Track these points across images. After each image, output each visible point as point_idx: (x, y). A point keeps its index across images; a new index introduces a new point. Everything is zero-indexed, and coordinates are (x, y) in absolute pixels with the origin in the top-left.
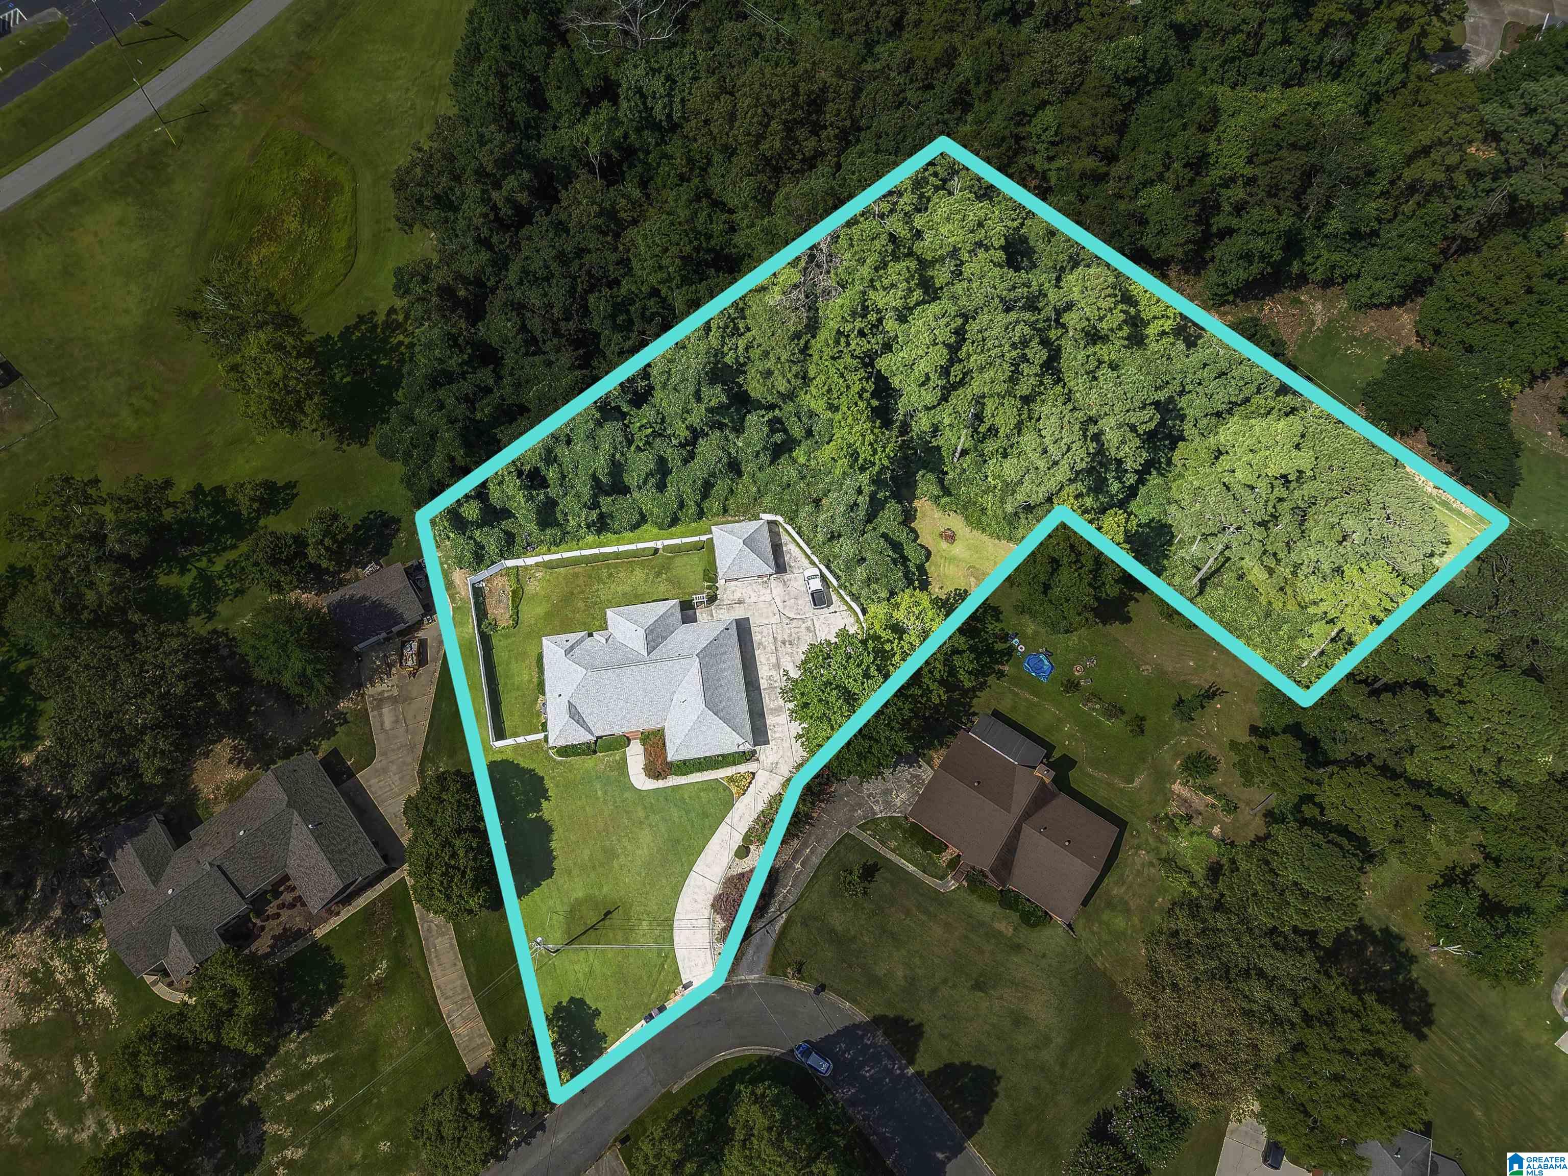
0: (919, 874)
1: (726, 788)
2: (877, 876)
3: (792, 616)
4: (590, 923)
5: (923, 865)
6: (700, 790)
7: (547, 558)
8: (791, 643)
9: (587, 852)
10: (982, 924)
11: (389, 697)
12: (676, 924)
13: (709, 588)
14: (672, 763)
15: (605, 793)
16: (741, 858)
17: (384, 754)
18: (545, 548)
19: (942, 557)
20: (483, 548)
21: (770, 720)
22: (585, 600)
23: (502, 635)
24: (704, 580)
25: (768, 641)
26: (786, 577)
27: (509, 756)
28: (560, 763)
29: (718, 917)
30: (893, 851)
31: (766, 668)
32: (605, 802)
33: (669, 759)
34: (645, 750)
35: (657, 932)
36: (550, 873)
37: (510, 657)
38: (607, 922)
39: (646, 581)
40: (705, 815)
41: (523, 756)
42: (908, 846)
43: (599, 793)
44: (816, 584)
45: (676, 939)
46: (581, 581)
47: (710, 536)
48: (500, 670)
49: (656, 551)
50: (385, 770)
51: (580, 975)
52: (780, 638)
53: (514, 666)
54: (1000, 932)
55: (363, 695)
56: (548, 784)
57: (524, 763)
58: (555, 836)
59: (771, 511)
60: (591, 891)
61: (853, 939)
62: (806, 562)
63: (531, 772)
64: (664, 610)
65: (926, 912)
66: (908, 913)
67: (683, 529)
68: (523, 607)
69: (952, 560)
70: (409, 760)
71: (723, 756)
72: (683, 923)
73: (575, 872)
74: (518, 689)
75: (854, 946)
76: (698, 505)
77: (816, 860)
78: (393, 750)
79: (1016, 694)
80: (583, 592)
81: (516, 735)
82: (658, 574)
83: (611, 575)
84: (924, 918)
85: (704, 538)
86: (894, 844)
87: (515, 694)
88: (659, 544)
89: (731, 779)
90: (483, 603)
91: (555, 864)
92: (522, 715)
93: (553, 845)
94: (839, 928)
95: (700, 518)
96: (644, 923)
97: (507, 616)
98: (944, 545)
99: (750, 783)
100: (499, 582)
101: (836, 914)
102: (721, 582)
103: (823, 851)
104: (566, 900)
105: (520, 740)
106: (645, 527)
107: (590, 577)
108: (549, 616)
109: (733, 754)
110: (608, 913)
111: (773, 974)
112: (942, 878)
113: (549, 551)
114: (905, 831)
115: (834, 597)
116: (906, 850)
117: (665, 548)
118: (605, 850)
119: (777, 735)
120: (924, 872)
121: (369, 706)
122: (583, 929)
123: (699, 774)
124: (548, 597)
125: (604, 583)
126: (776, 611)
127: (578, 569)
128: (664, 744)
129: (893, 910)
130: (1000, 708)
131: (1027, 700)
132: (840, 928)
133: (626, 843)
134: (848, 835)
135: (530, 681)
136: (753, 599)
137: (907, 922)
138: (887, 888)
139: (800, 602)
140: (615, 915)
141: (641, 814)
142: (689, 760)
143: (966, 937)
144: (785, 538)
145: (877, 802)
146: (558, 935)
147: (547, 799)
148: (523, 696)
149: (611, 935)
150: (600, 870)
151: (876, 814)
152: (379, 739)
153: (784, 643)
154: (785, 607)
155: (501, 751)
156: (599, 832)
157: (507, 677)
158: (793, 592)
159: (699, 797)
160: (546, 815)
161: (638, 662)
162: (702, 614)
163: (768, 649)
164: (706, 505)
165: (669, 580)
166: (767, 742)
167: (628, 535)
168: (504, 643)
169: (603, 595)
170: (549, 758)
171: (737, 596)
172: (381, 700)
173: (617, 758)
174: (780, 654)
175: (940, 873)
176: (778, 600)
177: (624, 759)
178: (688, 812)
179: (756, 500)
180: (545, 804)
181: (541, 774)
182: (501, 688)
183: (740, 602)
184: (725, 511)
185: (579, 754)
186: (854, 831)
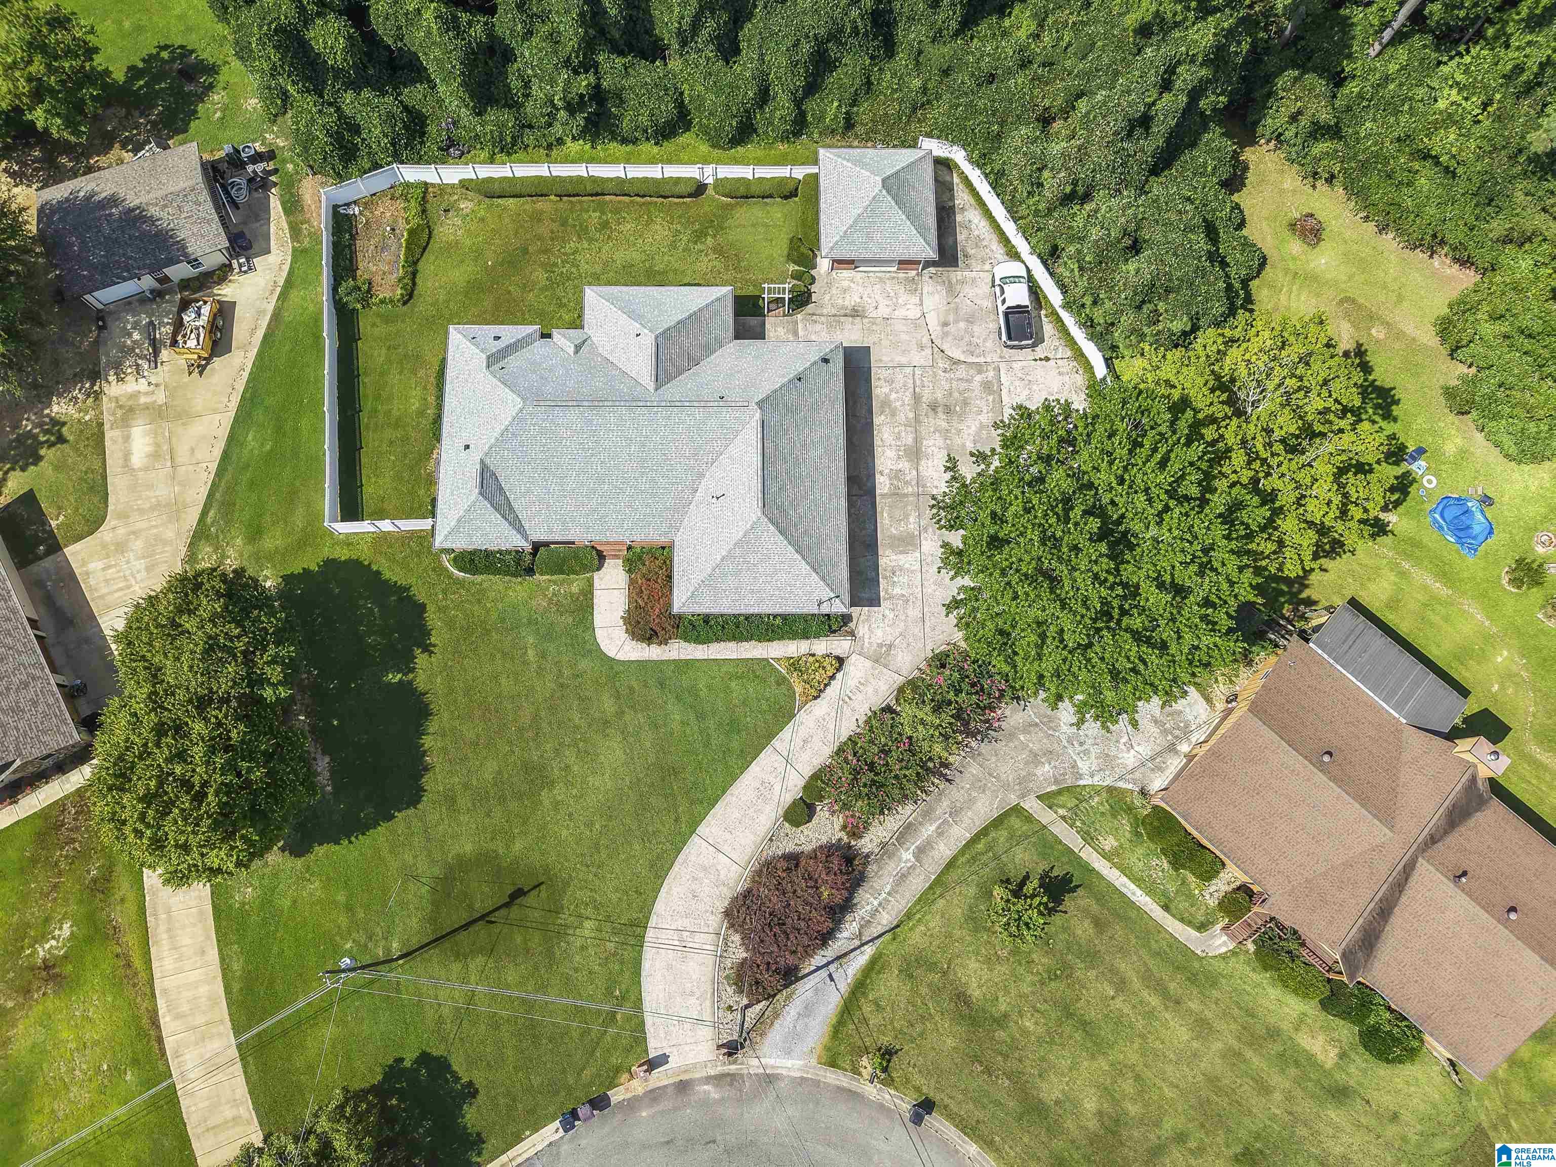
0: (1157, 912)
1: (782, 681)
2: (1068, 902)
3: (957, 354)
4: (481, 905)
5: (1164, 893)
6: (732, 677)
7: (485, 172)
8: (948, 410)
9: (492, 767)
10: (1274, 1033)
11: (147, 407)
12: (650, 934)
13: (797, 276)
14: (680, 617)
15: (543, 655)
16: (796, 823)
17: (123, 516)
18: (484, 155)
19: (1286, 271)
20: (356, 130)
21: (887, 559)
22: (549, 267)
23: (378, 315)
24: (790, 258)
25: (901, 400)
26: (955, 275)
27: (364, 554)
28: (460, 583)
29: (737, 938)
30: (1105, 855)
31: (891, 453)
32: (540, 671)
33: (676, 609)
34: (632, 582)
35: (611, 946)
36: (413, 796)
37: (389, 361)
38: (515, 912)
39: (673, 246)
40: (733, 726)
41: (392, 559)
42: (1140, 851)
43: (531, 653)
44: (1018, 295)
45: (646, 965)
46: (544, 230)
47: (813, 170)
48: (367, 384)
49: (700, 189)
50: (121, 547)
51: (446, 1011)
52: (926, 397)
53: (394, 378)
54: (1310, 1058)
55: (97, 396)
56: (433, 618)
57: (392, 574)
58: (433, 726)
59: (942, 133)
60: (492, 846)
61: (1001, 1021)
62: (998, 251)
63: (402, 593)
64: (702, 303)
65: (1160, 989)
66: (1121, 985)
67: (760, 153)
68: (427, 266)
69: (1311, 280)
70: (170, 534)
71: (785, 617)
72: (664, 936)
73: (463, 802)
74: (396, 426)
75: (1001, 1034)
76: (798, 103)
77: (944, 851)
78: (141, 511)
79: (1403, 574)
80: (546, 251)
81: (380, 514)
82: (699, 236)
83: (605, 225)
84: (1154, 1001)
85: (799, 172)
86: (1109, 843)
87: (389, 433)
88: (708, 174)
89: (795, 664)
90: (351, 247)
91: (427, 781)
92: (398, 478)
93: (428, 742)
94: (975, 993)
95: (797, 134)
96: (588, 924)
97: (393, 278)
98: (1295, 246)
99: (832, 677)
100: (387, 211)
101: (973, 965)
102: (823, 264)
103: (960, 833)
104: (437, 856)
105: (386, 525)
106: (686, 138)
107: (564, 223)
108: (474, 288)
109: (806, 618)
110: (518, 894)
111: (833, 1063)
112: (1202, 927)
113: (492, 160)
114: (1138, 822)
115: (1048, 329)
116: (1136, 858)
117: (720, 183)
118: (527, 768)
119: (897, 591)
120: (1166, 908)
121: (107, 418)
122: (465, 917)
123: (732, 645)
124: (478, 254)
125: (591, 240)
126: (926, 340)
127: (542, 204)
128: (670, 577)
129: (1092, 974)
130: (1365, 599)
131: (1425, 588)
132: (977, 993)
133: (570, 756)
134: (1016, 810)
135: (421, 413)
136: (883, 311)
137: (1118, 1003)
138: (1083, 929)
139: (976, 329)
140: (530, 899)
141: (608, 705)
142: (716, 617)
143: (1239, 1054)
144: (962, 197)
145: (1086, 752)
146: (414, 922)
147: (427, 649)
148: (405, 439)
149: (519, 939)
150: (513, 805)
151: (1080, 776)
152: (117, 484)
153: (933, 407)
154: (945, 335)
155: (349, 541)
156: (521, 730)
157: (378, 397)
158: (966, 306)
159: (727, 690)
160: (421, 681)
161: (634, 402)
162: (775, 325)
163: (901, 418)
164: (811, 106)
165: (719, 250)
166: (875, 602)
167: (648, 148)
168: (381, 330)
169: (586, 263)
170: (440, 570)
171: (851, 300)
172: (131, 410)
173: (575, 589)
174: (923, 430)
175: (1200, 918)
176: (933, 321)
177: (588, 593)
178: (701, 717)
179: (914, 109)
180: (421, 659)
181: (421, 597)
182: (364, 417)
183: (856, 313)
184: (849, 124)
185: (497, 572)
186: (1032, 805)
